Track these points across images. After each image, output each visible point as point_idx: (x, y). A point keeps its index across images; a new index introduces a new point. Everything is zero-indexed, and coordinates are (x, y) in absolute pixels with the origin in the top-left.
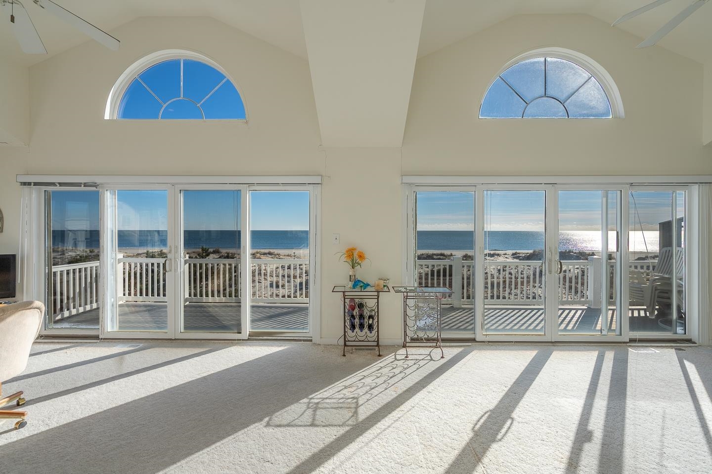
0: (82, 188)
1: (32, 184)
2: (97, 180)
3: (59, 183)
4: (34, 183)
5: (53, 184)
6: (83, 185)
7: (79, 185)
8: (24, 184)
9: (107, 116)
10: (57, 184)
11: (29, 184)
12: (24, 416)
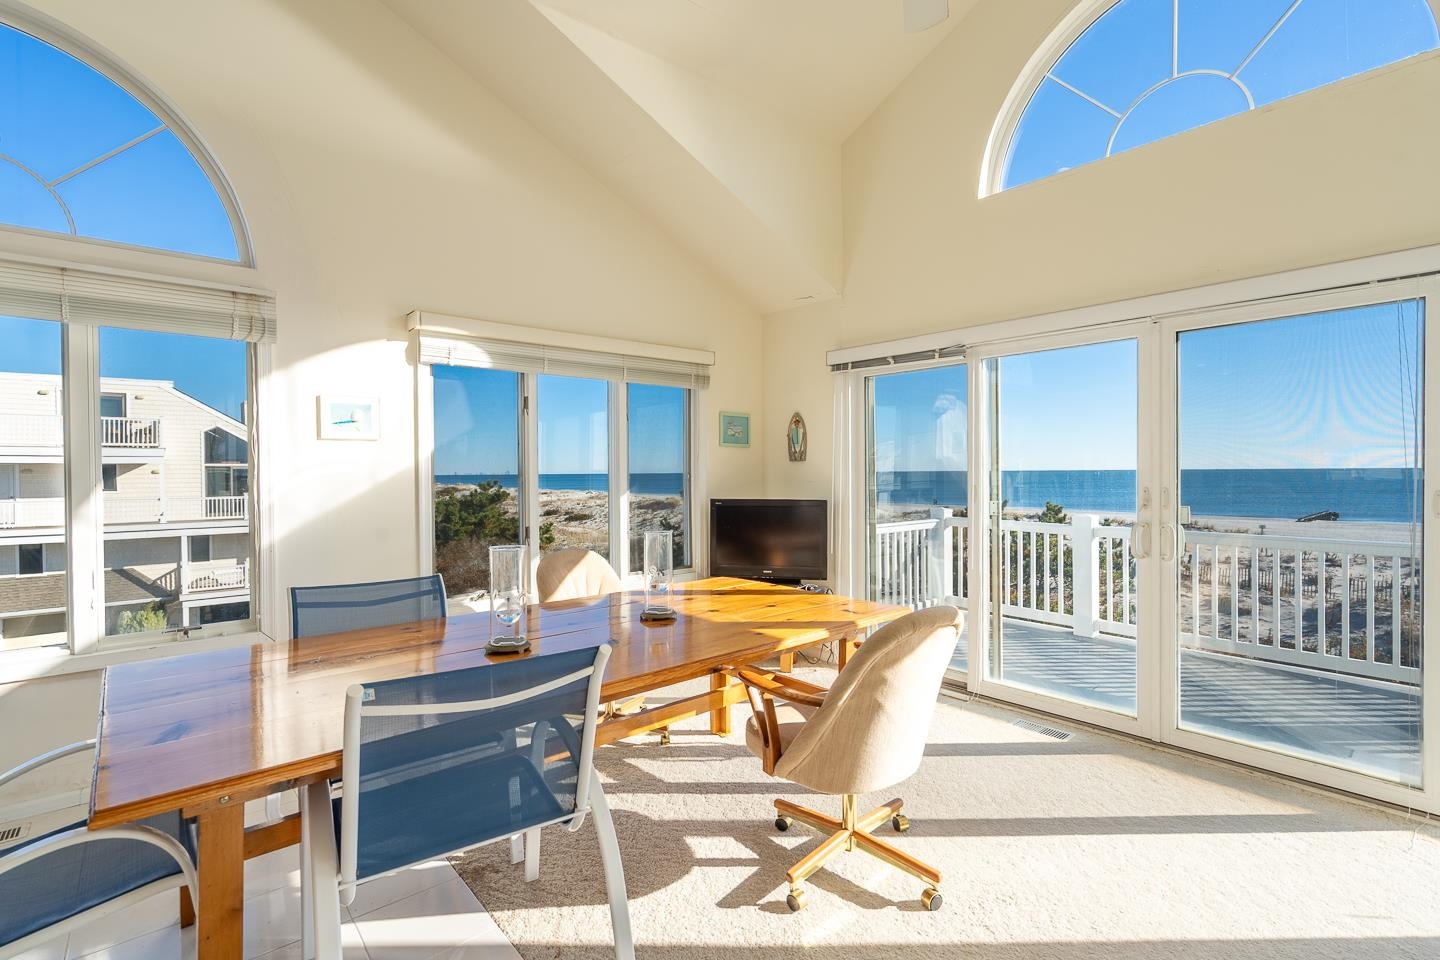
0: (937, 361)
1: (850, 365)
2: (966, 338)
3: (894, 357)
4: (852, 363)
5: (883, 361)
6: (937, 355)
7: (927, 355)
8: (837, 367)
9: (982, 193)
10: (890, 360)
11: (845, 366)
12: (938, 882)
